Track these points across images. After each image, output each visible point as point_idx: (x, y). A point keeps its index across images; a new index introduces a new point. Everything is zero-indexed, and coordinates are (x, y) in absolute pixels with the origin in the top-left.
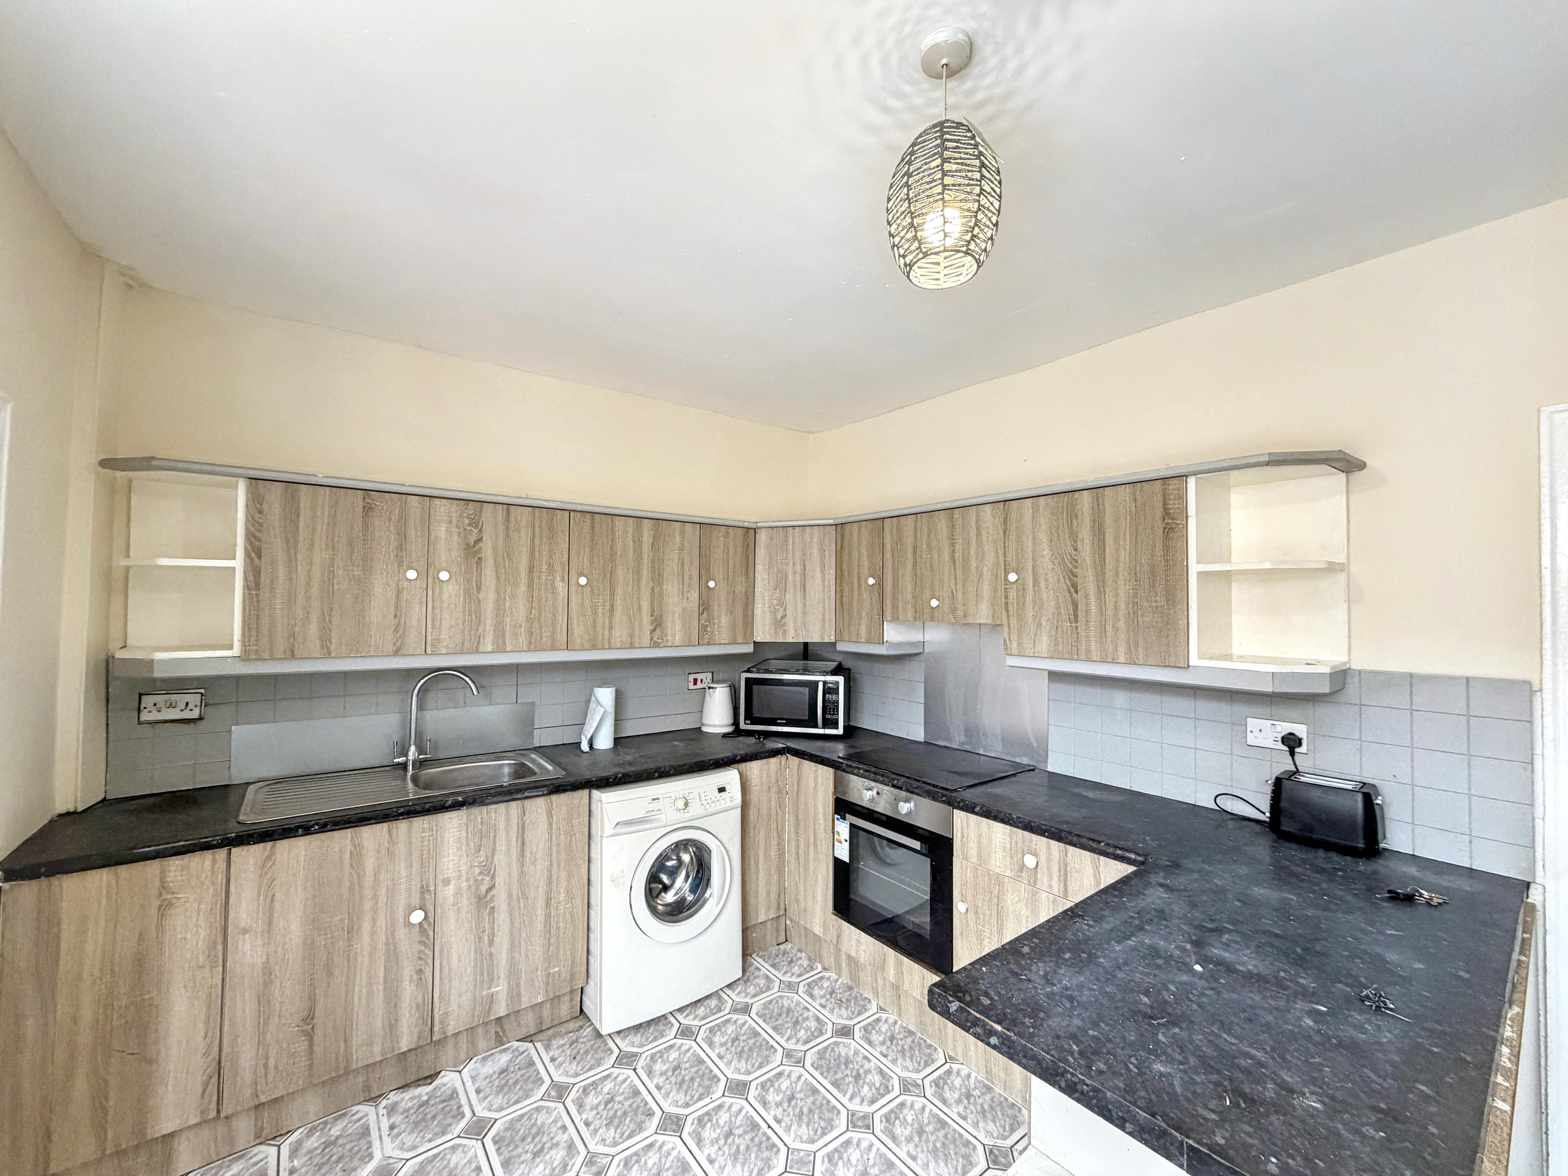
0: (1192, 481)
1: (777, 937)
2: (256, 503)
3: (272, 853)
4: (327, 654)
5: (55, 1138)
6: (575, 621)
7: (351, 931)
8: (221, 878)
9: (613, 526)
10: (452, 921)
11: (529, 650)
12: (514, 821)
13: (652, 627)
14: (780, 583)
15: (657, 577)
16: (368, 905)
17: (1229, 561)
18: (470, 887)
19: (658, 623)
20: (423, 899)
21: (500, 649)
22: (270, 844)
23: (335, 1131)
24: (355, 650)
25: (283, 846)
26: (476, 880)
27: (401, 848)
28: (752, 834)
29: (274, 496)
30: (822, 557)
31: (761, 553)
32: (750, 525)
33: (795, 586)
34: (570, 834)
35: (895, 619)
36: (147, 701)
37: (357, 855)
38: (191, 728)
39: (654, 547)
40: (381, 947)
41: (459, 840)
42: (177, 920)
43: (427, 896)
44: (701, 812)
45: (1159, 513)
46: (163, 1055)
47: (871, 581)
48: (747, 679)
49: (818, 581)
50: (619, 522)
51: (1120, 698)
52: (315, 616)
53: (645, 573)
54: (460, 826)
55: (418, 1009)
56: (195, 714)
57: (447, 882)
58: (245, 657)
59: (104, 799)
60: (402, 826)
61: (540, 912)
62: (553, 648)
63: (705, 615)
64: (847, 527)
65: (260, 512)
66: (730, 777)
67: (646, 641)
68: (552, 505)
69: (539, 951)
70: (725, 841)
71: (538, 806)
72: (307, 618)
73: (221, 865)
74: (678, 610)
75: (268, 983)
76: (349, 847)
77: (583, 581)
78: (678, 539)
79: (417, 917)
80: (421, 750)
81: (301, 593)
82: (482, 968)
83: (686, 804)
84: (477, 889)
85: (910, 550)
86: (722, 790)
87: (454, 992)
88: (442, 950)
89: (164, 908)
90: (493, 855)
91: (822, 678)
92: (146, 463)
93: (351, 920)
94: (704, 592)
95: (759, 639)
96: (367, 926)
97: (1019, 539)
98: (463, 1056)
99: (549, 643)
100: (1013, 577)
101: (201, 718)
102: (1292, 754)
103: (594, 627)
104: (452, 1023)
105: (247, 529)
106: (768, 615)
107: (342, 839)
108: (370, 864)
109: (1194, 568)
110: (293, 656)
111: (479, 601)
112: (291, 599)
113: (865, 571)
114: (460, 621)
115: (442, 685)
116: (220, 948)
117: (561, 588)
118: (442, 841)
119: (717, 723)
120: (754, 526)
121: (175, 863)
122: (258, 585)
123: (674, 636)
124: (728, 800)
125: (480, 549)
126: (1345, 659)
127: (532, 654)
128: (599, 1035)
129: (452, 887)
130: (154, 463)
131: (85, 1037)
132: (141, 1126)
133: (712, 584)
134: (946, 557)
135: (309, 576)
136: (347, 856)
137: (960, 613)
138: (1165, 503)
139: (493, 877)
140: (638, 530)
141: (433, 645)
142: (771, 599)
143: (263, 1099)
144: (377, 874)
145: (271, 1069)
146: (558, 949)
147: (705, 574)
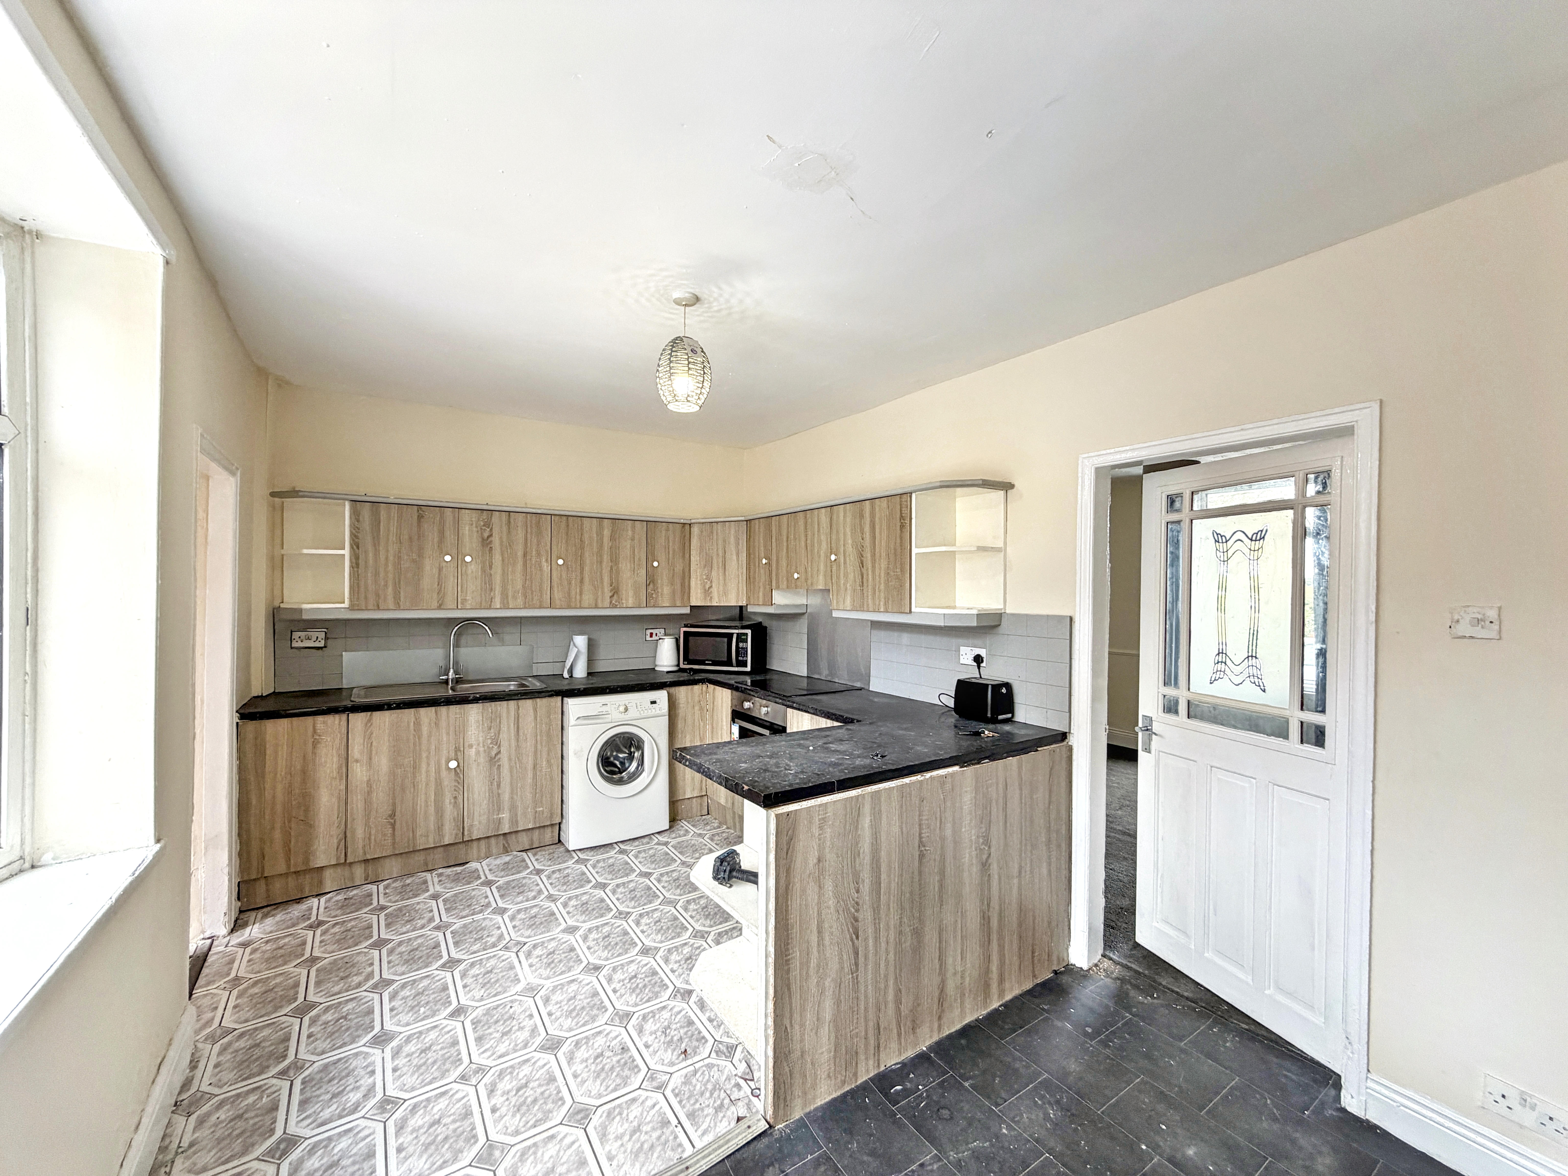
0: (914, 495)
1: (701, 811)
2: (356, 515)
3: (370, 720)
4: (398, 608)
5: (266, 858)
6: (556, 589)
7: (416, 767)
8: (344, 730)
9: (582, 524)
10: (474, 770)
11: (525, 608)
12: (512, 713)
13: (610, 594)
14: (708, 564)
15: (615, 560)
16: (424, 755)
17: (955, 545)
18: (485, 751)
19: (615, 591)
20: (456, 754)
21: (505, 607)
22: (369, 713)
23: (408, 881)
24: (415, 604)
25: (377, 715)
26: (488, 747)
27: (443, 723)
28: (680, 736)
29: (366, 512)
30: (737, 544)
31: (695, 542)
32: (685, 522)
33: (718, 565)
34: (549, 724)
35: (778, 588)
36: (296, 635)
37: (418, 724)
38: (320, 651)
39: (612, 538)
40: (432, 779)
41: (478, 721)
42: (322, 751)
43: (459, 754)
44: (637, 715)
45: (898, 516)
46: (317, 823)
47: (764, 561)
48: (685, 632)
49: (734, 563)
50: (585, 521)
51: (906, 638)
52: (390, 584)
53: (606, 558)
54: (478, 713)
55: (454, 820)
56: (322, 644)
57: (471, 746)
58: (352, 608)
59: (274, 692)
60: (443, 710)
61: (530, 774)
62: (541, 607)
63: (651, 586)
64: (753, 522)
65: (358, 521)
66: (662, 696)
67: (607, 603)
68: (539, 511)
69: (529, 796)
70: (655, 737)
71: (527, 704)
72: (386, 585)
73: (344, 723)
74: (630, 582)
75: (369, 793)
76: (413, 720)
77: (560, 562)
78: (630, 533)
79: (453, 764)
80: (456, 673)
81: (382, 570)
82: (493, 802)
83: (626, 710)
84: (489, 753)
85: (785, 539)
86: (653, 702)
87: (476, 814)
88: (468, 787)
89: (315, 744)
90: (499, 733)
91: (736, 631)
92: (294, 493)
93: (415, 762)
94: (649, 569)
95: (693, 604)
96: (424, 766)
97: (837, 532)
98: (483, 855)
99: (538, 604)
100: (833, 557)
101: (325, 647)
102: (979, 667)
103: (569, 594)
104: (475, 832)
105: (351, 531)
106: (699, 586)
107: (409, 714)
108: (425, 730)
109: (915, 551)
110: (378, 608)
111: (491, 575)
112: (376, 574)
113: (763, 555)
114: (479, 588)
115: (470, 631)
116: (344, 770)
117: (546, 567)
118: (468, 721)
119: (665, 664)
120: (689, 522)
121: (320, 719)
122: (357, 565)
123: (627, 600)
124: (658, 709)
125: (491, 541)
126: (1002, 607)
127: (526, 610)
128: (568, 851)
129: (474, 750)
130: (301, 494)
131: (279, 808)
132: (307, 860)
133: (656, 564)
134: (803, 544)
135: (387, 558)
136: (412, 724)
137: (809, 582)
138: (901, 511)
139: (499, 746)
140: (601, 528)
141: (462, 603)
142: (701, 575)
143: (369, 857)
144: (429, 736)
145: (373, 841)
146: (542, 797)
147: (650, 556)
